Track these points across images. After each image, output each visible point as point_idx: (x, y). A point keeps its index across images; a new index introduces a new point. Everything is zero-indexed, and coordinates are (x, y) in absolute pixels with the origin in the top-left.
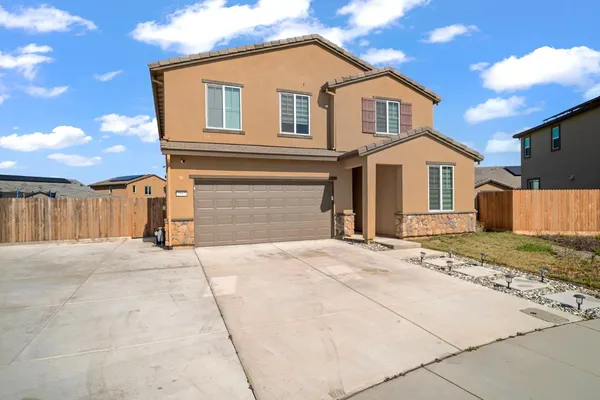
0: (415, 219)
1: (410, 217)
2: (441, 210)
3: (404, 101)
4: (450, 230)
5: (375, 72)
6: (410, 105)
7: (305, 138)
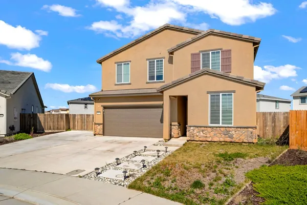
0: (196, 130)
1: (192, 128)
2: (221, 125)
3: (224, 49)
4: (228, 140)
5: (203, 33)
6: (230, 51)
7: (160, 82)
